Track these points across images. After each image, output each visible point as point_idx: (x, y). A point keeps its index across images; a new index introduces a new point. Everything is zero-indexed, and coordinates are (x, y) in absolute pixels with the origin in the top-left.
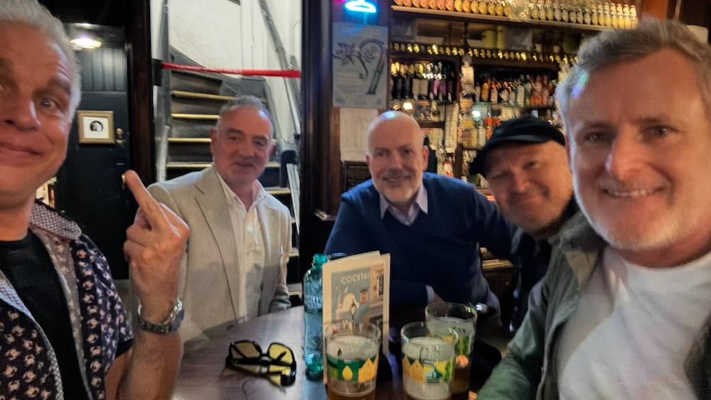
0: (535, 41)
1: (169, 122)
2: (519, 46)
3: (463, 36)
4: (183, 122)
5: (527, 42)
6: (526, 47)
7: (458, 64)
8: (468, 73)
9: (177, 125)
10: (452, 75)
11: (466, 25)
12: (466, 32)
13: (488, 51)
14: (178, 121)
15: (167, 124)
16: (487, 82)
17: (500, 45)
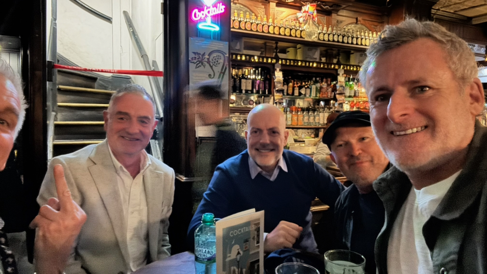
0: (322, 55)
1: (55, 109)
2: (311, 58)
3: (275, 51)
4: (66, 109)
5: (317, 55)
6: (316, 59)
7: (272, 70)
8: (279, 75)
9: (62, 111)
10: (268, 76)
11: (277, 43)
12: (276, 48)
13: (292, 61)
14: (62, 108)
15: (53, 111)
16: (291, 82)
17: (299, 58)
